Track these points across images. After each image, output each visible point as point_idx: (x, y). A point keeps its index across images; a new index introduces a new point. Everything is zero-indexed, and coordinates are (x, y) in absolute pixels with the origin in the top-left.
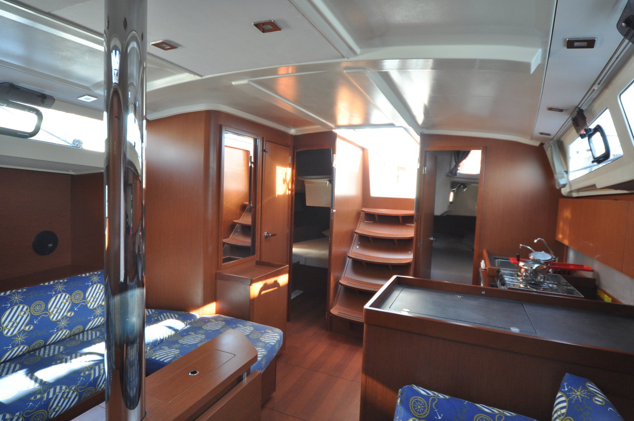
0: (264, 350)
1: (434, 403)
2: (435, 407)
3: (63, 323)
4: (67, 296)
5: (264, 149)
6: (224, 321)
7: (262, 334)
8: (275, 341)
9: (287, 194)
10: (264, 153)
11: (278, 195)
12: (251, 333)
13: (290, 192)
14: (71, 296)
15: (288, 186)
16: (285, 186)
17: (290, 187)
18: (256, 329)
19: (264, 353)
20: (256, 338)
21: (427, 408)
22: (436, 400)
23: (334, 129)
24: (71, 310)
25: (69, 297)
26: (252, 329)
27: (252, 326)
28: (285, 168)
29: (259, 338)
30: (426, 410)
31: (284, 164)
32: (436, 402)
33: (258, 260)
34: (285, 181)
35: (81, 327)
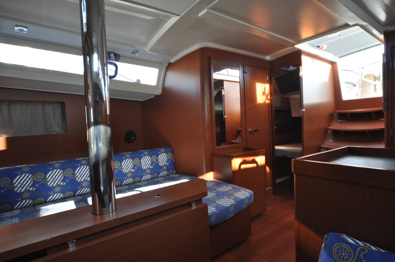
0: (233, 201)
1: (363, 253)
2: (363, 257)
3: (129, 175)
4: (131, 161)
5: (245, 71)
6: (215, 183)
7: (237, 191)
8: (245, 197)
9: (267, 102)
10: (245, 74)
11: (259, 104)
12: (230, 190)
13: (269, 101)
14: (133, 161)
15: (267, 97)
16: (264, 97)
17: (269, 98)
18: (234, 188)
19: (233, 203)
20: (231, 193)
21: (352, 257)
22: (366, 250)
23: (296, 44)
24: (133, 168)
25: (132, 161)
26: (231, 188)
27: (232, 187)
28: (264, 85)
29: (233, 194)
30: (352, 259)
31: (263, 81)
32: (366, 252)
33: (245, 146)
34: (264, 93)
35: (139, 178)
